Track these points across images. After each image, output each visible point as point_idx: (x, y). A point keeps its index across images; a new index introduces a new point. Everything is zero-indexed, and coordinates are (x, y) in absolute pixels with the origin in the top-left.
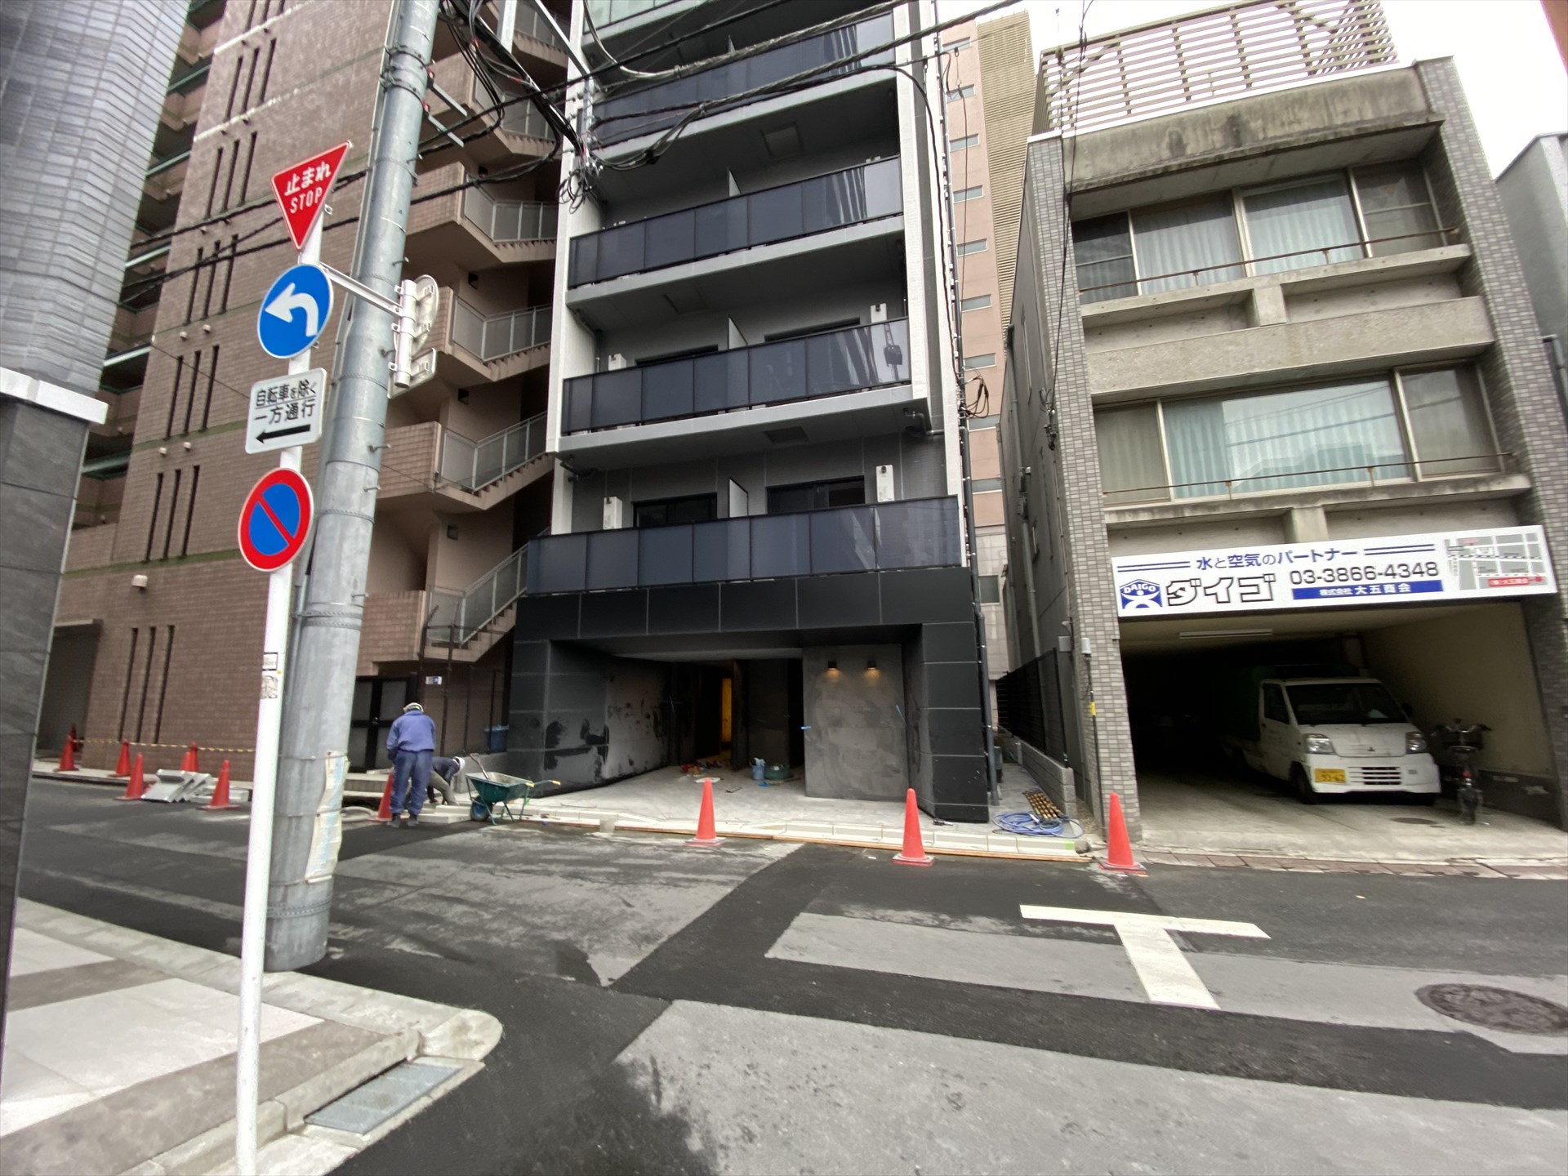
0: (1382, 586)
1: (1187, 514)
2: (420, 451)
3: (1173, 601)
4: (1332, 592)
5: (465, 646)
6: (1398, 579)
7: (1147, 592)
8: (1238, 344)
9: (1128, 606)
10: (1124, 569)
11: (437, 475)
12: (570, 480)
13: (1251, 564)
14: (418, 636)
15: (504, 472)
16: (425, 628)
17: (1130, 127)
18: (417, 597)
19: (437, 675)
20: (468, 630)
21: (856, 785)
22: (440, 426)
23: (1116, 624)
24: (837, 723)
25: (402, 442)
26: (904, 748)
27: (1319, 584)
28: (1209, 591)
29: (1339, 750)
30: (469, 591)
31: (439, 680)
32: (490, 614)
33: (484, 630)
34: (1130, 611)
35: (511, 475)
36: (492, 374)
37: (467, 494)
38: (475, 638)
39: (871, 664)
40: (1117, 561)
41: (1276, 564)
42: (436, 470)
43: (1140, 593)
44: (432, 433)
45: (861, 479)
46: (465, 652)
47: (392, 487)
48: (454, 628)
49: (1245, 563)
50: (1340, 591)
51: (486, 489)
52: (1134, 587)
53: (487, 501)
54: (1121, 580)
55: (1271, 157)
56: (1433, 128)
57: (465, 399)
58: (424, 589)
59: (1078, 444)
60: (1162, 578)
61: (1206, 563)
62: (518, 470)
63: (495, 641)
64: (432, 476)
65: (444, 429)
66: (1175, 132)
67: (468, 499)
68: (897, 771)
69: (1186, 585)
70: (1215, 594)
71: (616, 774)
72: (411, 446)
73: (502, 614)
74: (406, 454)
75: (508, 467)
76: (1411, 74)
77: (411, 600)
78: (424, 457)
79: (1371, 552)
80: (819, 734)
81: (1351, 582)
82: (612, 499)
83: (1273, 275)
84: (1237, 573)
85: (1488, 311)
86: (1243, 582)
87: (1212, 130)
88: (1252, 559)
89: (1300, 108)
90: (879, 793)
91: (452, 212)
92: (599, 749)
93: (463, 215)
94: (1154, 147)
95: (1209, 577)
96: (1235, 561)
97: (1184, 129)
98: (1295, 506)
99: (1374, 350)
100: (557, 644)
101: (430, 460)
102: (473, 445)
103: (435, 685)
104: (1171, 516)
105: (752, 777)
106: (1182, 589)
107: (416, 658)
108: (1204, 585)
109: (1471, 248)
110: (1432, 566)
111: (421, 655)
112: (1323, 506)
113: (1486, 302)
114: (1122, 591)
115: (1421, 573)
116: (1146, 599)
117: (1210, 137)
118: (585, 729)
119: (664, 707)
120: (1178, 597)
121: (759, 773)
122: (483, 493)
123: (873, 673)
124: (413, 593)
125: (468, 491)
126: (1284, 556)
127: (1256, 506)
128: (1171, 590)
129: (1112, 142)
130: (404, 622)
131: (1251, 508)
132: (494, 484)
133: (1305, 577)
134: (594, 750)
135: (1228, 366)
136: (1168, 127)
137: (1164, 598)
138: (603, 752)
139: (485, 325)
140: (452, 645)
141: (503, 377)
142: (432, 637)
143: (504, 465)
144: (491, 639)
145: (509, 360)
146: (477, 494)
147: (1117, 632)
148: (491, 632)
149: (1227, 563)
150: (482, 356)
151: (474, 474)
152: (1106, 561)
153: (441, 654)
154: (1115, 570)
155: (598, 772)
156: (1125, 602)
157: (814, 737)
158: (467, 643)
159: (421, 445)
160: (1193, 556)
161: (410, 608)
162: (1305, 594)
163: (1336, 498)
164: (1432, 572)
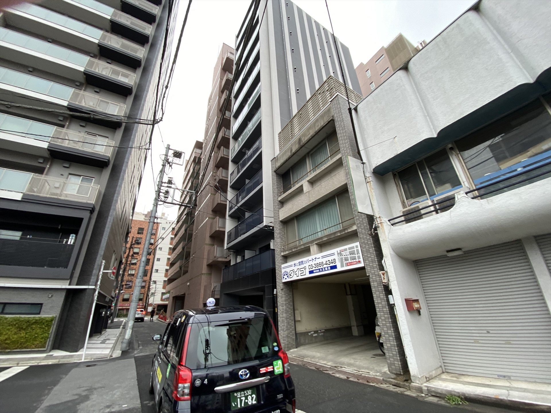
0: (325, 268)
3: (290, 277)
4: (316, 271)
6: (328, 266)
7: (286, 275)
8: (301, 200)
9: (284, 279)
10: (283, 268)
13: (302, 264)
27: (313, 269)
28: (296, 273)
40: (282, 266)
41: (306, 263)
44: (215, 248)
52: (285, 273)
54: (283, 272)
60: (289, 270)
61: (295, 265)
66: (291, 148)
79: (323, 257)
81: (319, 268)
84: (300, 267)
86: (301, 270)
87: (296, 144)
88: (302, 262)
94: (288, 153)
95: (295, 269)
96: (300, 263)
97: (292, 146)
106: (292, 273)
108: (295, 271)
109: (341, 154)
110: (335, 260)
112: (316, 243)
113: (345, 170)
114: (283, 275)
115: (332, 263)
116: (286, 277)
117: (296, 146)
120: (291, 275)
126: (308, 261)
128: (290, 273)
129: (282, 155)
133: (311, 267)
149: (298, 264)
151: (225, 254)
160: (293, 263)
162: (311, 272)
163: (317, 241)
164: (335, 262)
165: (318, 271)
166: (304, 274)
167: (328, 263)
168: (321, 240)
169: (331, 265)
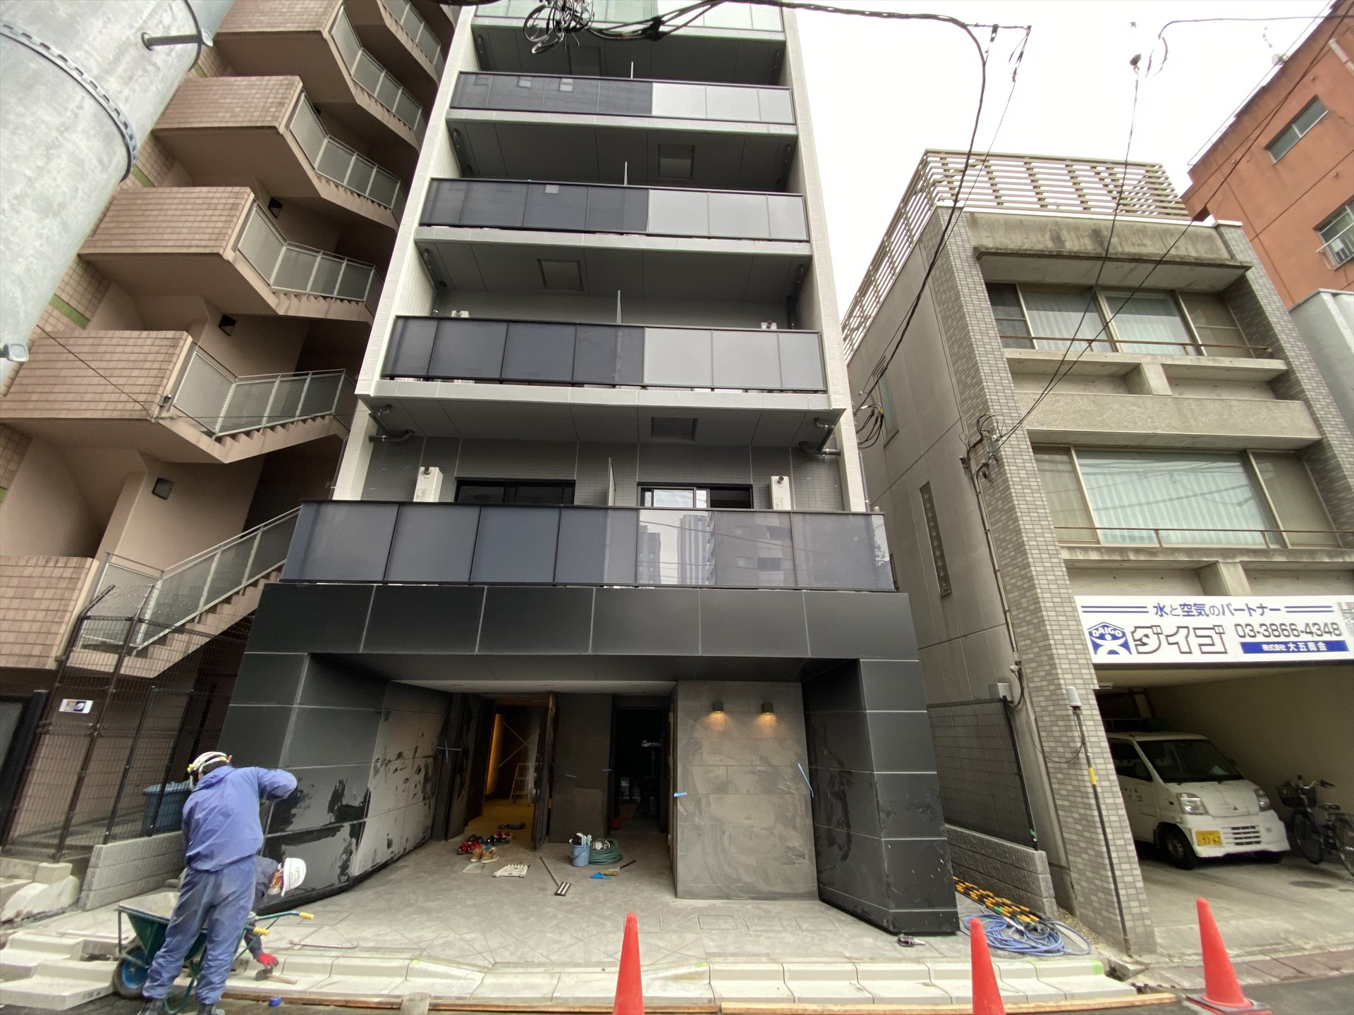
0: (1306, 643)
1: (1132, 557)
2: (147, 365)
3: (1141, 649)
4: (1271, 647)
5: (143, 653)
6: (1316, 638)
7: (1114, 637)
8: (1139, 407)
9: (1100, 650)
10: (1089, 609)
11: (167, 399)
12: (371, 439)
13: (1200, 614)
14: (65, 630)
15: (264, 423)
16: (81, 618)
17: (1019, 217)
18: (79, 568)
19: (84, 697)
20: (156, 625)
21: (747, 878)
22: (190, 339)
23: (1093, 671)
24: (722, 788)
25: (119, 349)
26: (809, 821)
27: (1259, 639)
28: (1171, 640)
29: (1211, 809)
30: (172, 570)
31: (87, 706)
32: (197, 607)
33: (180, 630)
34: (1102, 657)
35: (272, 428)
36: (278, 305)
37: (206, 438)
38: (162, 641)
39: (766, 708)
40: (1081, 600)
41: (1221, 615)
42: (167, 392)
43: (1108, 637)
44: (175, 344)
45: (748, 488)
46: (140, 662)
47: (84, 406)
48: (133, 622)
49: (1195, 613)
50: (1278, 647)
51: (234, 436)
52: (1101, 631)
53: (230, 453)
54: (1089, 621)
55: (1134, 265)
56: (1241, 271)
57: (228, 328)
58: (93, 556)
59: (1023, 474)
60: (1125, 622)
61: (1162, 609)
62: (283, 426)
63: (192, 649)
64: (158, 399)
65: (194, 344)
66: (1056, 230)
67: (206, 444)
68: (803, 856)
69: (1148, 631)
70: (1177, 643)
71: (368, 867)
72: (133, 357)
73: (213, 610)
74: (122, 365)
75: (271, 418)
76: (1214, 232)
77: (68, 573)
78: (153, 373)
79: (1292, 609)
80: (698, 803)
81: (1283, 639)
82: (432, 469)
83: (1154, 356)
84: (1193, 622)
85: (1312, 414)
86: (1199, 632)
87: (1082, 236)
88: (1200, 609)
89: (1144, 236)
90: (779, 888)
91: (275, 118)
92: (353, 827)
93: (287, 126)
94: (1040, 237)
95: (1168, 624)
96: (1187, 610)
97: (1060, 229)
98: (1220, 560)
99: (1242, 430)
100: (321, 661)
101: (162, 376)
102: (231, 378)
103: (77, 715)
104: (1117, 557)
105: (570, 860)
106: (1147, 636)
107: (51, 665)
108: (1166, 632)
109: (1288, 363)
110: (1335, 627)
111: (61, 662)
112: (1241, 562)
113: (1309, 406)
114: (1091, 634)
115: (1329, 632)
116: (1115, 645)
117: (1081, 240)
118: (337, 796)
119: (437, 756)
120: (1144, 644)
121: (582, 854)
122: (229, 440)
123: (767, 719)
124: (74, 561)
125: (210, 434)
126: (1226, 608)
127: (1188, 556)
128: (1137, 636)
129: (1005, 224)
130: (44, 605)
131: (1184, 558)
132: (248, 434)
133: (1247, 630)
134: (346, 827)
135: (1136, 424)
136: (1047, 225)
137: (1131, 644)
138: (357, 833)
139: (284, 249)
140: (122, 650)
141: (291, 313)
142: (89, 633)
143: (266, 414)
144: (189, 643)
145: (304, 299)
146: (219, 440)
147: (1095, 681)
148: (192, 632)
149: (1179, 611)
150: (271, 281)
151: (223, 414)
152: (1071, 601)
153: (103, 662)
154: (1080, 610)
155: (345, 867)
156: (1096, 646)
157: (691, 808)
158: (146, 648)
159: (151, 357)
160: (1150, 601)
161: (63, 584)
162: (1249, 648)
163: (1249, 556)
164: (1337, 632)
165: (1282, 647)
166: (1219, 648)
167: (1314, 629)
168: (1265, 557)
169: (1327, 638)
